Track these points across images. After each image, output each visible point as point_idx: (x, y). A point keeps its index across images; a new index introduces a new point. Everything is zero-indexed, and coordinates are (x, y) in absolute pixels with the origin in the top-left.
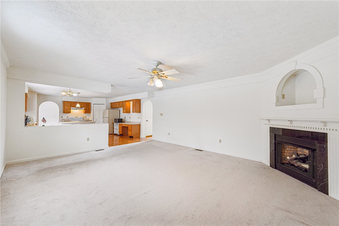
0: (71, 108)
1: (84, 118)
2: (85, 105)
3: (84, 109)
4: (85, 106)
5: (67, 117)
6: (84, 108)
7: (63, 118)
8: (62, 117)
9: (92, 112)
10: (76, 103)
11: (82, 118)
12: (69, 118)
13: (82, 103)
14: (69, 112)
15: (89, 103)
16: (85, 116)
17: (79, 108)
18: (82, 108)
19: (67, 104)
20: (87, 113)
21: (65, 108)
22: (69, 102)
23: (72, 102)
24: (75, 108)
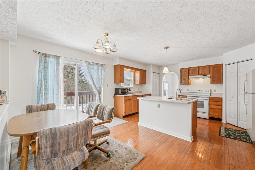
0: (190, 77)
1: (213, 92)
3: (211, 77)
4: (211, 72)
6: (209, 75)
10: (197, 68)
11: (209, 91)
12: (190, 91)
13: (205, 67)
14: (188, 83)
15: (219, 65)
16: (215, 89)
17: (200, 76)
18: (206, 75)
19: (184, 72)
20: (215, 82)
21: (182, 78)
22: (186, 69)
23: (190, 69)
24: (195, 76)
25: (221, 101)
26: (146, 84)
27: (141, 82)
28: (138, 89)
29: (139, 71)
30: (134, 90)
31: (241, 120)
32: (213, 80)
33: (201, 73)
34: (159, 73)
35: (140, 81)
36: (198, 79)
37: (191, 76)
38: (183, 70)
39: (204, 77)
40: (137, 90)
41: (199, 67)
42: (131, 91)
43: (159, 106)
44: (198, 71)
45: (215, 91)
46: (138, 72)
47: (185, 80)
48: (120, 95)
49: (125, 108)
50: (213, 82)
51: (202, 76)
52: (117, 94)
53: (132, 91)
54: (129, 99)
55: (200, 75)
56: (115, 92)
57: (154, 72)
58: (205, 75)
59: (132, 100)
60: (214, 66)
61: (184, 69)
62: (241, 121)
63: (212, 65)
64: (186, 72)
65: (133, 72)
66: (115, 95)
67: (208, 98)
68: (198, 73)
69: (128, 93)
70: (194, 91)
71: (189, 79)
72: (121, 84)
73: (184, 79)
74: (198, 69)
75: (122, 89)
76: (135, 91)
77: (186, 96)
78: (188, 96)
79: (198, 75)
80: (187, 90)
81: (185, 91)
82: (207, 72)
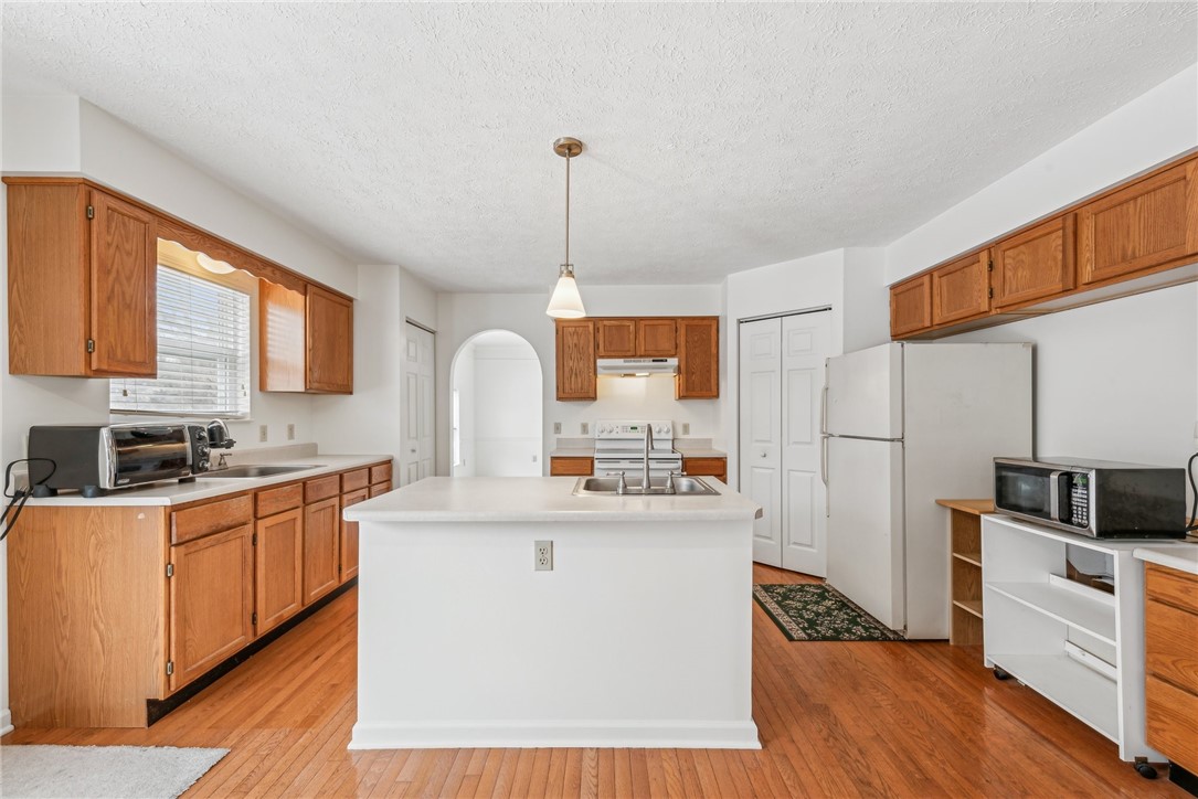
0: (600, 362)
1: (680, 435)
2: (682, 340)
3: (679, 370)
4: (682, 349)
5: (585, 428)
6: (674, 362)
7: (563, 435)
8: (558, 428)
9: (728, 385)
10: (627, 323)
11: (668, 432)
12: (594, 433)
13: (660, 322)
14: (589, 395)
15: (705, 322)
16: (686, 422)
17: (642, 364)
18: (662, 361)
19: (575, 337)
20: (694, 394)
21: (567, 369)
22: (584, 324)
23: (600, 325)
24: (619, 362)
25: (721, 473)
26: (351, 393)
27: (316, 375)
28: (291, 429)
29: (300, 298)
30: (258, 433)
31: (792, 540)
32: (687, 381)
33: (643, 349)
34: (433, 328)
35: (308, 370)
36: (633, 375)
37: (602, 357)
38: (572, 324)
39: (654, 368)
40: (278, 439)
41: (636, 320)
42: (230, 444)
43: (545, 556)
44: (632, 336)
45: (686, 428)
46: (296, 297)
47: (579, 380)
48: (103, 493)
49: (184, 621)
50: (687, 390)
51: (648, 362)
52: (53, 493)
53: (245, 445)
54: (224, 523)
55: (641, 356)
56: (22, 470)
57: (415, 318)
58: (659, 357)
59: (250, 527)
60: (695, 322)
61: (575, 324)
62: (795, 543)
63: (683, 318)
64: (583, 336)
65: (247, 298)
66: (31, 502)
67: (680, 462)
68: (632, 345)
69: (202, 470)
70: (614, 433)
71: (595, 374)
72: (116, 384)
73: (576, 374)
74: (632, 328)
75: (128, 440)
76: (264, 445)
77: (592, 460)
78: (602, 460)
79: (633, 356)
80: (579, 429)
81: (571, 431)
82: (666, 345)
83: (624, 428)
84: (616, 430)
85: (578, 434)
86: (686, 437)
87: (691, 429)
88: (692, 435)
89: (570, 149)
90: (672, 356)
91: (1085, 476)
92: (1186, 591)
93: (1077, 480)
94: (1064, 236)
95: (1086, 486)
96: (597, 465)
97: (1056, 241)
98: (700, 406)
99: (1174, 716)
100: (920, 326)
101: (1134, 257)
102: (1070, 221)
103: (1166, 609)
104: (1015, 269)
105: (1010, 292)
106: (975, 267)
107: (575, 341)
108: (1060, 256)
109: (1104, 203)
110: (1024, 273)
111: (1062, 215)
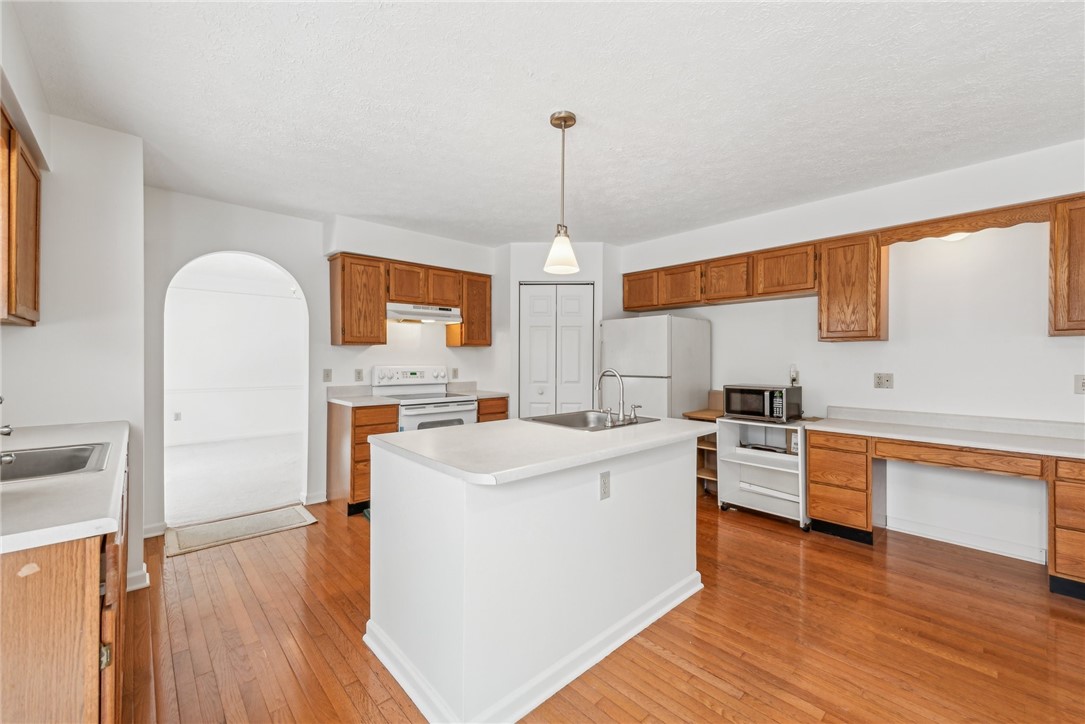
0: (390, 306)
2: (464, 293)
3: (462, 319)
4: (464, 301)
5: (359, 375)
6: (457, 312)
7: (333, 383)
8: (327, 375)
10: (417, 269)
11: (444, 376)
12: (371, 380)
13: (447, 272)
14: (376, 337)
15: (479, 279)
17: (427, 311)
18: (447, 310)
19: (364, 276)
20: (474, 341)
22: (375, 264)
23: (391, 267)
24: (409, 307)
32: (468, 330)
33: (432, 297)
36: (419, 322)
37: (392, 301)
38: (361, 262)
39: (438, 316)
41: (426, 267)
44: (422, 283)
45: (455, 373)
47: (369, 323)
50: (468, 338)
51: (434, 310)
55: (429, 304)
58: (445, 306)
60: (474, 278)
61: (365, 262)
63: (465, 273)
64: (373, 276)
67: (476, 404)
68: (421, 292)
70: (396, 378)
71: (383, 317)
73: (365, 317)
74: (422, 275)
77: (397, 408)
78: (408, 406)
79: (422, 303)
80: (353, 375)
81: (343, 378)
82: (451, 296)
83: (404, 373)
84: (396, 376)
85: (352, 382)
86: (456, 381)
87: (460, 374)
88: (461, 379)
89: (565, 122)
90: (456, 306)
91: (781, 392)
92: (828, 440)
93: (777, 394)
94: (748, 267)
95: (781, 397)
96: (403, 411)
97: (743, 268)
98: (470, 353)
99: (823, 498)
100: (649, 303)
101: (783, 285)
102: (750, 259)
103: (819, 450)
104: (718, 280)
105: (715, 292)
106: (692, 273)
107: (364, 280)
108: (745, 277)
109: (769, 255)
110: (723, 283)
111: (748, 256)
